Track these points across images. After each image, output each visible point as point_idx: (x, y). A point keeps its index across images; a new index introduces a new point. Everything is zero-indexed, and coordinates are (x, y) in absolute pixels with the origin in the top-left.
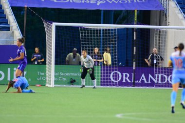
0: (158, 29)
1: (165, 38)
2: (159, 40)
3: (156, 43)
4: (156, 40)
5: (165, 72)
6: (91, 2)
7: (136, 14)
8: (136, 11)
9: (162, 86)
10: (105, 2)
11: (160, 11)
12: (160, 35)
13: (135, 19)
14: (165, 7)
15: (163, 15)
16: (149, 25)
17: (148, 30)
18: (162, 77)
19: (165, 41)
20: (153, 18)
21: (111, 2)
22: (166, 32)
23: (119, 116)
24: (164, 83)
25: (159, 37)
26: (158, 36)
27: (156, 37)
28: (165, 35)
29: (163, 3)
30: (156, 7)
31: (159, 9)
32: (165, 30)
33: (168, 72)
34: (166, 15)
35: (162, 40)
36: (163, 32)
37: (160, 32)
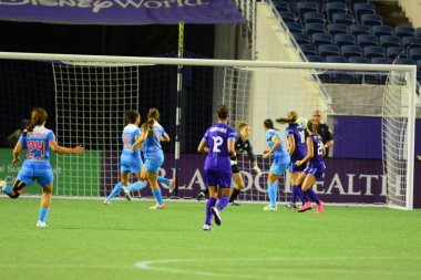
0: (232, 67)
1: (248, 88)
2: (235, 93)
3: (227, 98)
4: (227, 91)
5: (247, 166)
6: (80, 5)
7: (181, 33)
8: (181, 27)
9: (242, 198)
10: (111, 4)
11: (237, 27)
12: (235, 80)
13: (181, 45)
14: (248, 18)
15: (244, 36)
16: (212, 57)
17: (210, 69)
19: (247, 94)
20: (222, 41)
21: (124, 6)
22: (250, 74)
23: (142, 265)
24: (245, 189)
25: (235, 86)
26: (231, 82)
27: (227, 85)
28: (249, 81)
29: (242, 8)
30: (228, 18)
31: (234, 22)
32: (248, 69)
34: (250, 35)
35: (241, 93)
36: (243, 73)
37: (236, 73)
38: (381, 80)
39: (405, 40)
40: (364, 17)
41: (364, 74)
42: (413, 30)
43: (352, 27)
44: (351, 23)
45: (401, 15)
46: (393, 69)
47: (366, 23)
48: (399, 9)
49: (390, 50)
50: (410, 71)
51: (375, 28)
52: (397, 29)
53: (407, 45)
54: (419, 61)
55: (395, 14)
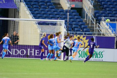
0: (13, 20)
1: (18, 26)
2: (14, 27)
3: (12, 29)
4: (12, 27)
5: (17, 48)
9: (16, 57)
11: (15, 9)
12: (14, 24)
14: (18, 7)
15: (17, 12)
16: (8, 17)
17: (7, 21)
18: (16, 51)
19: (18, 28)
20: (11, 13)
22: (18, 22)
24: (17, 54)
25: (14, 26)
26: (13, 24)
27: (12, 25)
28: (18, 24)
29: (16, 4)
30: (12, 7)
31: (14, 8)
33: (19, 48)
34: (18, 11)
35: (16, 28)
36: (17, 22)
37: (14, 22)
38: (55, 24)
39: (61, 13)
40: (50, 7)
41: (50, 22)
42: (64, 10)
43: (47, 9)
44: (47, 8)
45: (60, 6)
46: (58, 21)
47: (51, 8)
48: (60, 4)
49: (57, 16)
50: (63, 22)
51: (53, 10)
52: (59, 10)
53: (62, 15)
54: (65, 19)
55: (59, 6)
